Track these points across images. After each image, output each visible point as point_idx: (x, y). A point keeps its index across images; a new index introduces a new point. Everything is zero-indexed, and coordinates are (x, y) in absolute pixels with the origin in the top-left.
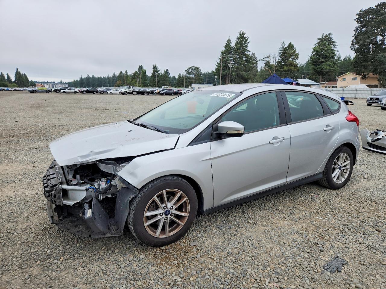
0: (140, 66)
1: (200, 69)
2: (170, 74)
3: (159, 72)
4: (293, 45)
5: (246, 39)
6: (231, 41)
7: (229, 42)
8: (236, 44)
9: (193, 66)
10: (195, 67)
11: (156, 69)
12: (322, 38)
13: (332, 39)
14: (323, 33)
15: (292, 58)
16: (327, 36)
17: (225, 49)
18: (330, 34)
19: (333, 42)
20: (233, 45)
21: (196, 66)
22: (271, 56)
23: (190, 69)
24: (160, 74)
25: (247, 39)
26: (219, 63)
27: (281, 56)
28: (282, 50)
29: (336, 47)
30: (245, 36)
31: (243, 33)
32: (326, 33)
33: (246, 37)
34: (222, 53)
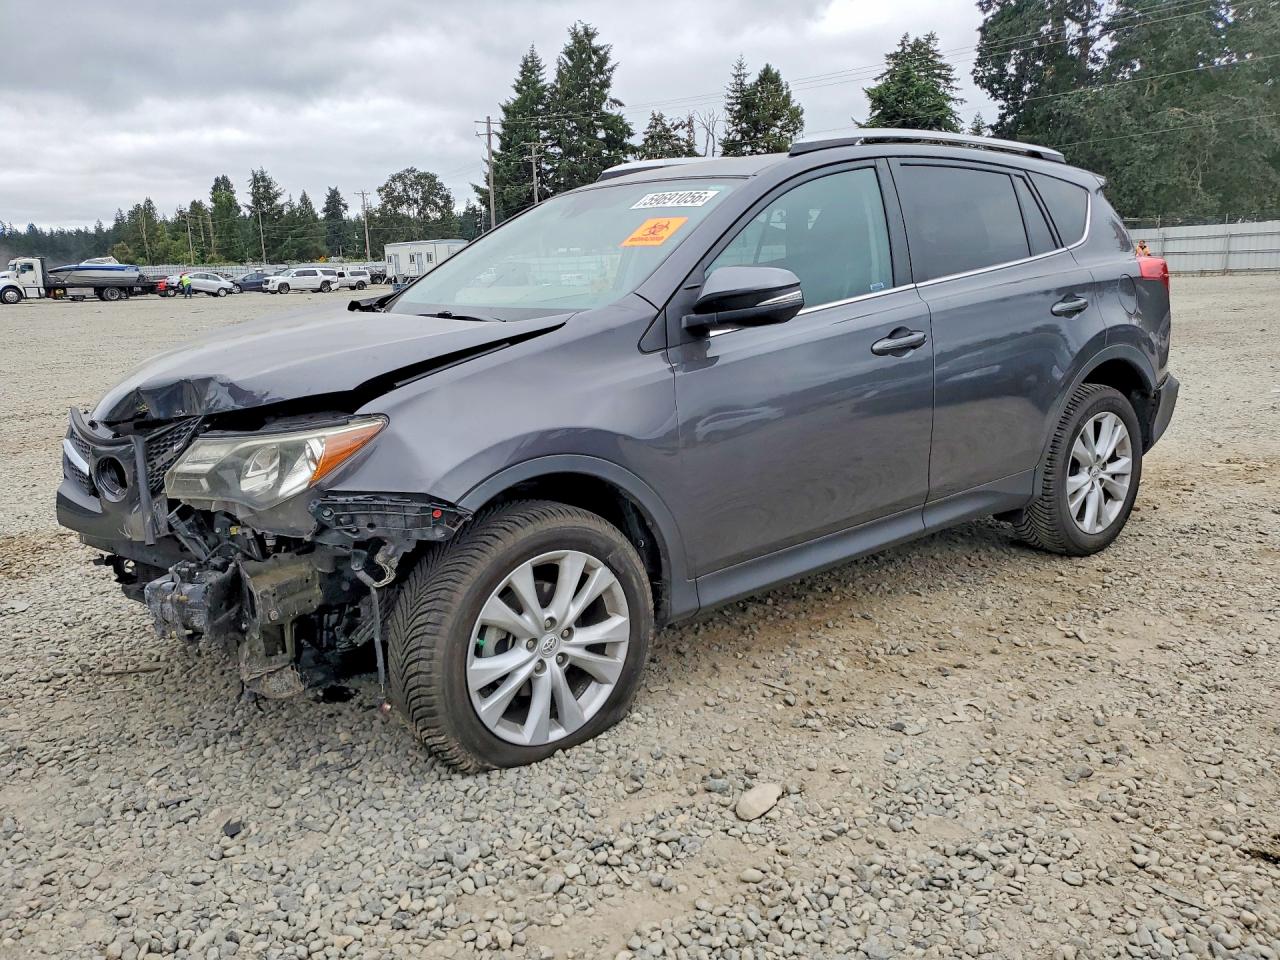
0: (217, 180)
1: (437, 180)
2: (346, 207)
3: (280, 201)
4: (777, 75)
5: (602, 52)
6: (542, 64)
7: (530, 68)
8: (560, 72)
9: (408, 171)
10: (416, 174)
11: (268, 187)
12: (903, 51)
13: (940, 56)
14: (903, 34)
15: (779, 123)
16: (918, 44)
17: (516, 96)
18: (931, 38)
19: (942, 67)
20: (549, 76)
21: (421, 169)
22: (696, 117)
23: (398, 184)
24: (286, 210)
25: (606, 53)
26: (499, 151)
27: (739, 117)
28: (738, 95)
29: (954, 84)
30: (595, 42)
31: (586, 29)
32: (917, 34)
33: (601, 49)
34: (506, 110)
